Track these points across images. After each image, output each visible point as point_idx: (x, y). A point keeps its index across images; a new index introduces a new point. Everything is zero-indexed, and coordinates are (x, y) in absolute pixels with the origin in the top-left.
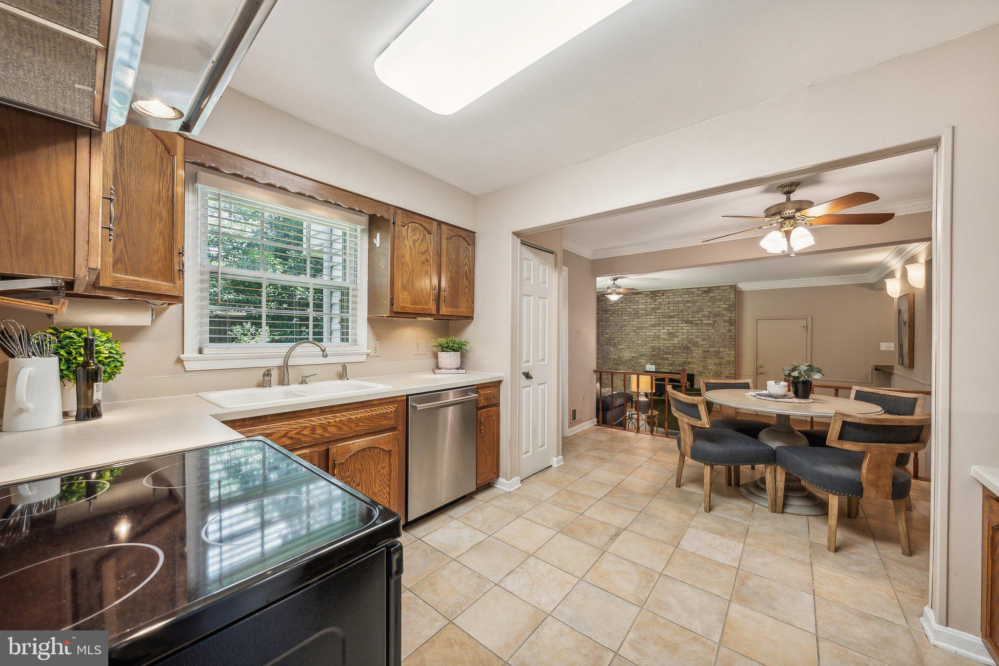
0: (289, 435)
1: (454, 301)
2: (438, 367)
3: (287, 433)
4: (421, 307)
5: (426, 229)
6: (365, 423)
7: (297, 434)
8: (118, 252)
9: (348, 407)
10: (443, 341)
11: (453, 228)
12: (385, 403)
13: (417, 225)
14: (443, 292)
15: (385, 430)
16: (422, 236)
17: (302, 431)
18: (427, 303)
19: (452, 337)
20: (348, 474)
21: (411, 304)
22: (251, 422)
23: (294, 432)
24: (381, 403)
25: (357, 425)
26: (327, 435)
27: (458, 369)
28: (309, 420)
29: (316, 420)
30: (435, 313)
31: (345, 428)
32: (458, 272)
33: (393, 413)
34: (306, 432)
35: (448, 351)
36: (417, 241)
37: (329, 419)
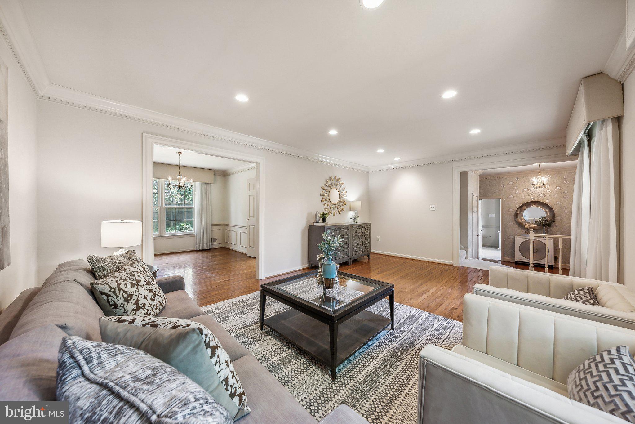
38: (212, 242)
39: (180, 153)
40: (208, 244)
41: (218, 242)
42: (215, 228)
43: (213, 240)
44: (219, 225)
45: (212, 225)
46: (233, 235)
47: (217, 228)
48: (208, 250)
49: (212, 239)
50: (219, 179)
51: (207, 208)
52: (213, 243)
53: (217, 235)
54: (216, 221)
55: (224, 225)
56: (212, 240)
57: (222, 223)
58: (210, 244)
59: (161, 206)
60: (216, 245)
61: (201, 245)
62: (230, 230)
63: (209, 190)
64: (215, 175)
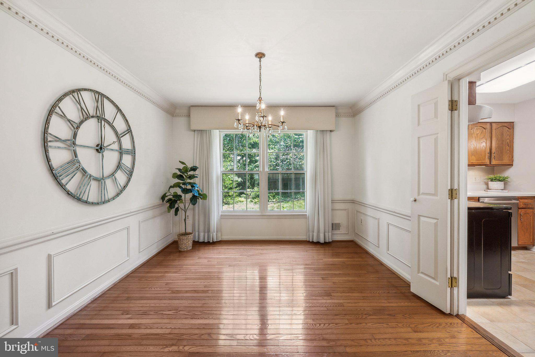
1: (500, 158)
2: (488, 189)
4: (481, 162)
5: (484, 128)
10: (492, 176)
11: (499, 124)
13: (479, 127)
14: (493, 154)
16: (481, 131)
18: (484, 159)
19: (498, 175)
21: (476, 161)
27: (502, 190)
30: (489, 164)
32: (502, 144)
35: (495, 181)
36: (478, 134)
38: (333, 229)
39: (260, 55)
40: (327, 234)
41: (343, 230)
42: (338, 206)
43: (335, 227)
44: (344, 201)
45: (333, 201)
46: (371, 225)
47: (342, 206)
48: (326, 244)
49: (333, 224)
50: (345, 122)
51: (324, 172)
52: (336, 232)
53: (340, 218)
54: (338, 196)
55: (353, 202)
56: (332, 227)
57: (349, 197)
58: (330, 234)
59: (262, 170)
60: (340, 236)
61: (315, 234)
62: (364, 214)
63: (328, 141)
64: (338, 115)
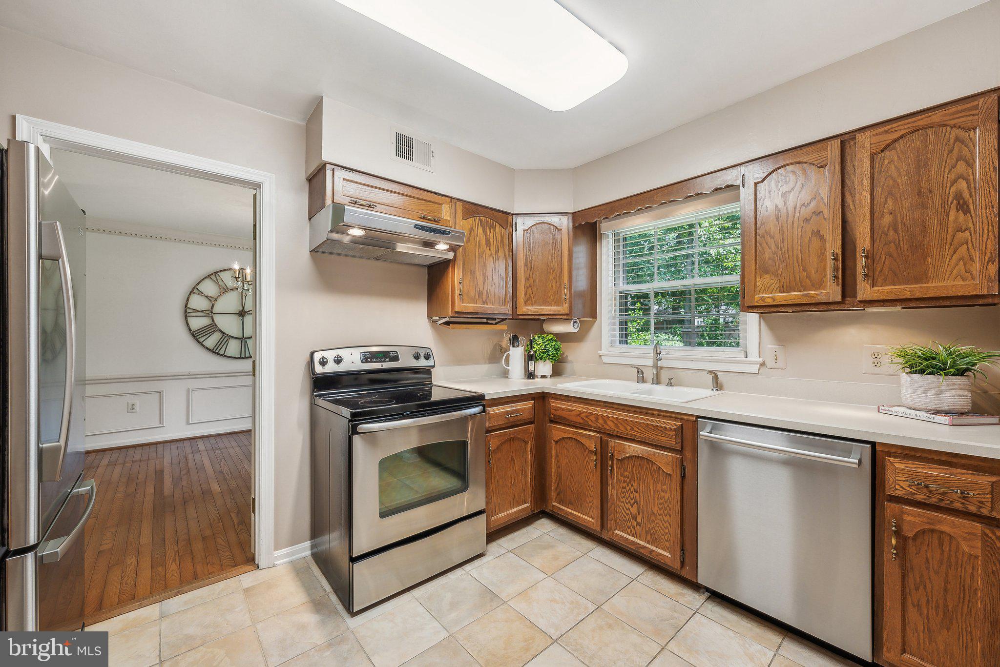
0: (582, 416)
3: (580, 414)
6: (640, 430)
7: (586, 417)
8: (528, 295)
9: (629, 409)
12: (666, 416)
15: (661, 446)
17: (589, 416)
20: (626, 474)
22: (563, 398)
23: (585, 414)
24: (661, 415)
25: (632, 429)
26: (607, 427)
28: (595, 409)
29: (599, 411)
31: (621, 427)
33: (673, 431)
34: (592, 418)
37: (608, 413)
